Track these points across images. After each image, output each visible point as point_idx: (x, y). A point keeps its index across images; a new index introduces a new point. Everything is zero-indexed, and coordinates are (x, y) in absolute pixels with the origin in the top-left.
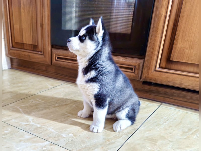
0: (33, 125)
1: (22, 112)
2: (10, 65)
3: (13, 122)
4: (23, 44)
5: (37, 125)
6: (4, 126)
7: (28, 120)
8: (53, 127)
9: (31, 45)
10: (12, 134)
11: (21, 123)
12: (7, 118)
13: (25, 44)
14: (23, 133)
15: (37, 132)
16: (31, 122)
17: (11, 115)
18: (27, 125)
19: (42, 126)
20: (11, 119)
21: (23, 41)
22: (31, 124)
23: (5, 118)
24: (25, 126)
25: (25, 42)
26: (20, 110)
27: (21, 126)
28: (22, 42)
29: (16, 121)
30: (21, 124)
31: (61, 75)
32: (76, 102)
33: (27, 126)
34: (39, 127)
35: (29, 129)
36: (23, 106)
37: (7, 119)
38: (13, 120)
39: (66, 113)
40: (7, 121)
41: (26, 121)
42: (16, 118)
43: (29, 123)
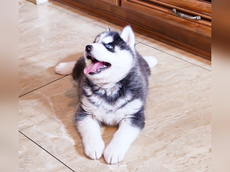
0: (65, 139)
1: (53, 109)
3: (33, 131)
5: (72, 140)
7: (58, 128)
10: (27, 158)
11: (46, 133)
14: (44, 157)
15: (68, 157)
16: (63, 132)
17: (32, 116)
18: (55, 139)
19: (79, 143)
20: (31, 125)
22: (62, 137)
23: (23, 121)
24: (50, 142)
26: (51, 104)
27: (45, 142)
29: (39, 129)
30: (46, 136)
31: (135, 24)
33: (55, 141)
34: (75, 146)
35: (57, 149)
36: (57, 95)
37: (24, 124)
38: (34, 126)
40: (24, 129)
41: (56, 130)
42: (40, 122)
43: (59, 135)
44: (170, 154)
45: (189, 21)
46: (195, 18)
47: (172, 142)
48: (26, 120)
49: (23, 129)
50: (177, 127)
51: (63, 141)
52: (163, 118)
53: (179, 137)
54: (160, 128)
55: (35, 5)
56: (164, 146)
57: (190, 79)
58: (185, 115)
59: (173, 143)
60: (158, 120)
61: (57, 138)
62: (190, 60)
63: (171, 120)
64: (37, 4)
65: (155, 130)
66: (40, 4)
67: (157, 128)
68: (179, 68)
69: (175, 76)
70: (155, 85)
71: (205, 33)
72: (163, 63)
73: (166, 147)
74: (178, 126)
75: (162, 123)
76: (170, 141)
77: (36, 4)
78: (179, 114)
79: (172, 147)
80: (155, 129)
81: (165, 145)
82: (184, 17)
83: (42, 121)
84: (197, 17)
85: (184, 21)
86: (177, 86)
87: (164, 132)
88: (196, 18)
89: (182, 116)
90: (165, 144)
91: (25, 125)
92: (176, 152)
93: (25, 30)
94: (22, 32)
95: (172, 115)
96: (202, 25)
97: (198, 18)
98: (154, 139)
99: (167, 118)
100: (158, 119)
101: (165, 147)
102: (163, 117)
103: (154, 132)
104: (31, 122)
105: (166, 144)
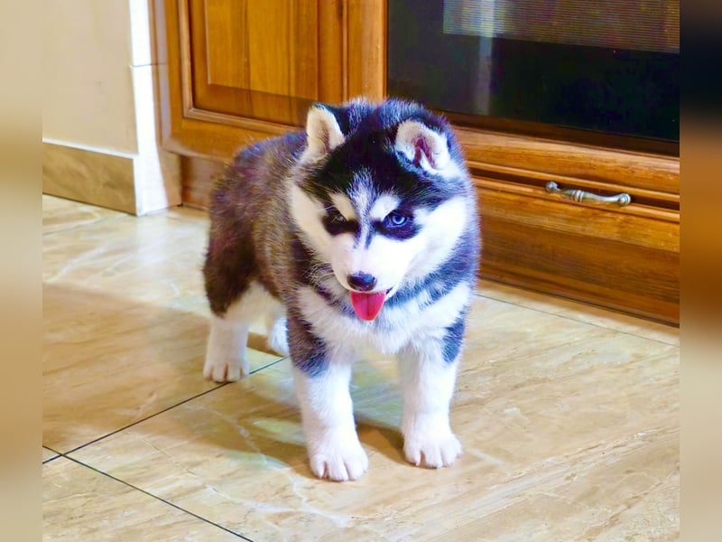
0: (314, 515)
1: (252, 444)
2: (176, 190)
3: (211, 499)
4: (246, 94)
5: (334, 517)
6: (168, 526)
7: (284, 489)
8: (414, 532)
9: (289, 97)
11: (249, 504)
12: (177, 479)
13: (255, 92)
16: (300, 499)
17: (195, 465)
18: (282, 516)
19: (359, 522)
20: (199, 484)
21: (248, 81)
22: (300, 510)
23: (171, 477)
24: (270, 524)
25: (257, 86)
26: (242, 431)
27: (254, 524)
28: (244, 86)
29: (225, 495)
30: (251, 511)
32: (521, 389)
33: (284, 522)
34: (347, 530)
37: (177, 484)
38: (210, 488)
39: (477, 452)
40: (179, 495)
41: (277, 493)
42: (223, 476)
43: (291, 507)
44: (635, 537)
45: (597, 211)
46: (614, 199)
47: (629, 507)
48: (182, 474)
49: (175, 497)
50: (629, 472)
51: (309, 521)
52: (580, 452)
53: (646, 494)
54: (583, 475)
55: (131, 218)
56: (612, 518)
57: (619, 363)
58: (640, 443)
59: (634, 510)
60: (567, 457)
61: (289, 514)
62: (601, 321)
63: (604, 457)
64: (138, 214)
65: (569, 482)
66: (146, 215)
67: (574, 475)
68: (577, 339)
69: (574, 357)
70: (528, 377)
71: (643, 240)
72: (529, 330)
73: (617, 520)
74: (633, 469)
75: (584, 463)
76: (623, 507)
77: (134, 214)
78: (621, 442)
79: (635, 520)
80: (568, 478)
81: (611, 515)
82: (584, 198)
83: (229, 475)
84: (621, 196)
85: (583, 212)
86: (589, 379)
87: (598, 485)
88: (619, 200)
89: (632, 445)
90: (611, 513)
91: (181, 487)
92: (653, 530)
93: (118, 269)
94: (111, 274)
95: (604, 445)
96: (634, 218)
97: (623, 200)
98: (575, 503)
99: (592, 451)
100: (567, 454)
101: (614, 521)
102: (580, 449)
103: (569, 485)
104: (196, 479)
105: (614, 513)
